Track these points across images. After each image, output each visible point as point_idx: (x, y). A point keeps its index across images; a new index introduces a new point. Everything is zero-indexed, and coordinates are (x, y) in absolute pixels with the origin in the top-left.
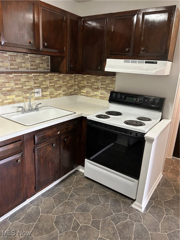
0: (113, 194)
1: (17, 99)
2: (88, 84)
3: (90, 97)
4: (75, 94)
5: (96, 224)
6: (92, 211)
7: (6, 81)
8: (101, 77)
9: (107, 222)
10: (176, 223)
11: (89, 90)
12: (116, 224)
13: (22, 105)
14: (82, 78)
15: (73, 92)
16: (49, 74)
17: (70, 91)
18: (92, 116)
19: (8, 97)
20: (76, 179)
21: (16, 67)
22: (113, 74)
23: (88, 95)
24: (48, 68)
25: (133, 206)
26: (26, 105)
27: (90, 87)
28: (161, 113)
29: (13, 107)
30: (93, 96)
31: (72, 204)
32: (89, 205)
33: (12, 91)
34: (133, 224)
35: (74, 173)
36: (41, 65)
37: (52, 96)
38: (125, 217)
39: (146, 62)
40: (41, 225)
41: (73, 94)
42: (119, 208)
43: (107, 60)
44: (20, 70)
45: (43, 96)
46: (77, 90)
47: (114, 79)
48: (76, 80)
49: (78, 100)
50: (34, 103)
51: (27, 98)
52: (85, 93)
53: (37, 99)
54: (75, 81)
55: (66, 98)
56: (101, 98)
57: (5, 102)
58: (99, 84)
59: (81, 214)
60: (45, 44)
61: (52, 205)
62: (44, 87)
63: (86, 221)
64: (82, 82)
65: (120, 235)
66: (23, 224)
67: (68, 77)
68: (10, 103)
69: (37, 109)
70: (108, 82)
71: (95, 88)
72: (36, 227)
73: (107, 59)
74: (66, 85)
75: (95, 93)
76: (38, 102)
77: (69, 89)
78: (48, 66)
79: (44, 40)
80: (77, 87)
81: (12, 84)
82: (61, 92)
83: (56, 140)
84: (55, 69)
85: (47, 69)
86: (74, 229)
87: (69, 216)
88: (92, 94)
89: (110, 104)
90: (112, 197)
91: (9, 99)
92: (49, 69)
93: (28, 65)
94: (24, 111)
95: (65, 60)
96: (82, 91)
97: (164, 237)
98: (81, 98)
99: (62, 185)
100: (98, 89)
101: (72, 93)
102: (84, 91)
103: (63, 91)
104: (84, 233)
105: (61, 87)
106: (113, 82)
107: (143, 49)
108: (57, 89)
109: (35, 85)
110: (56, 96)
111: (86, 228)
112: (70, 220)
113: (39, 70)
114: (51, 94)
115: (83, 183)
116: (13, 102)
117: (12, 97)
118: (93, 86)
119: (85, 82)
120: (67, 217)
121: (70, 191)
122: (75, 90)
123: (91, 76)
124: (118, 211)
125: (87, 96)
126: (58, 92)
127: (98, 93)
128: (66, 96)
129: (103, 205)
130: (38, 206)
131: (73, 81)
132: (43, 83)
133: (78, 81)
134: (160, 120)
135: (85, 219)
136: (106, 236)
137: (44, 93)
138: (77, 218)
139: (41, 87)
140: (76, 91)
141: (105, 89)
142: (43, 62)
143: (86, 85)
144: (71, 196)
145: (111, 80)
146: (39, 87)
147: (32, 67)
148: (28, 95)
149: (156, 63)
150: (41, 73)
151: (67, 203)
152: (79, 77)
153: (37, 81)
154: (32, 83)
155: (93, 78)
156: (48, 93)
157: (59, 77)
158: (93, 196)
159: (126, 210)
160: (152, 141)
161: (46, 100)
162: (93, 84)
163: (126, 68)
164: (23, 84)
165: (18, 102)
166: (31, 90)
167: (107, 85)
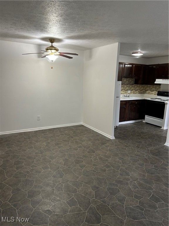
11: (150, 91)
13: (124, 95)
15: (142, 92)
16: (134, 85)
17: (141, 92)
22: (160, 84)
25: (161, 128)
26: (125, 95)
27: (150, 90)
30: (151, 94)
43: (156, 79)
44: (125, 83)
45: (131, 93)
46: (145, 92)
50: (128, 95)
51: (126, 93)
53: (129, 93)
55: (139, 94)
56: (155, 94)
58: (154, 89)
67: (141, 86)
69: (129, 97)
74: (140, 89)
75: (152, 92)
79: (134, 74)
80: (144, 90)
82: (137, 92)
83: (135, 105)
84: (136, 82)
89: (158, 96)
92: (134, 83)
93: (127, 82)
95: (140, 80)
96: (147, 92)
98: (145, 95)
105: (137, 90)
107: (168, 76)
110: (135, 93)
113: (131, 83)
114: (134, 92)
117: (122, 92)
119: (148, 88)
122: (143, 92)
124: (155, 128)
126: (136, 92)
127: (154, 92)
131: (143, 88)
133: (145, 88)
137: (131, 92)
141: (156, 91)
142: (132, 81)
145: (159, 87)
147: (129, 83)
148: (126, 92)
150: (131, 84)
152: (146, 86)
154: (128, 88)
155: (151, 86)
156: (133, 92)
159: (158, 128)
160: (167, 104)
161: (132, 94)
162: (151, 89)
163: (163, 82)
164: (125, 88)
165: (123, 94)
166: (127, 90)
167: (157, 89)
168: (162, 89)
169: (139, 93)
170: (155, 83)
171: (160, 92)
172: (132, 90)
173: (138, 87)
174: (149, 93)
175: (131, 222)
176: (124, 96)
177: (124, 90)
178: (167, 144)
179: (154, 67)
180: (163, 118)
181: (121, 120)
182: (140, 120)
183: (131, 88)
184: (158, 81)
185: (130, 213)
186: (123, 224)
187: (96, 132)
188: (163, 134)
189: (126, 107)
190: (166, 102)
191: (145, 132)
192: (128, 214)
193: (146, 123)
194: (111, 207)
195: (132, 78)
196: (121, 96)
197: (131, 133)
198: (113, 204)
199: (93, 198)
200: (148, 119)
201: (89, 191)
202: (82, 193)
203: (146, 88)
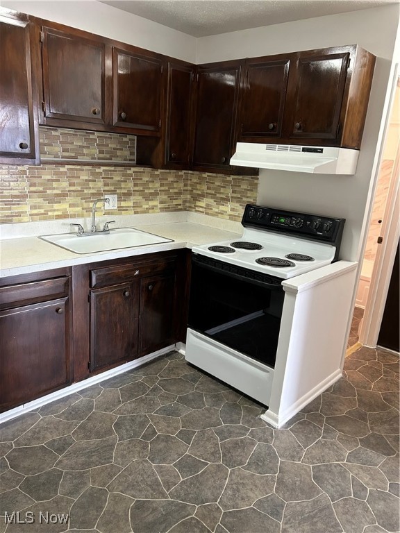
0: (232, 396)
1: (71, 211)
2: (209, 191)
3: (212, 215)
4: (185, 210)
5: (186, 436)
6: (186, 416)
7: (54, 177)
8: (232, 177)
9: (206, 435)
10: (337, 452)
11: (211, 201)
12: (221, 440)
13: (80, 221)
14: (199, 178)
15: (181, 204)
16: (133, 169)
17: (175, 202)
18: (201, 247)
19: (56, 206)
20: (169, 366)
21: (73, 155)
22: (254, 172)
23: (209, 211)
24: (132, 157)
25: (263, 417)
26: (86, 222)
27: (213, 196)
28: (334, 248)
29: (64, 224)
30: (216, 214)
31: (152, 402)
32: (181, 406)
33: (64, 195)
34: (253, 444)
35: (168, 355)
36: (119, 153)
37: (139, 209)
38: (243, 432)
39: (304, 150)
40: (90, 425)
41: (181, 210)
42: (235, 417)
44: (80, 159)
45: (121, 209)
46: (190, 202)
47: (256, 181)
48: (189, 182)
49: (191, 221)
50: (101, 220)
51: (89, 210)
52: (203, 207)
53: (108, 213)
54: (186, 185)
55: (166, 215)
56: (232, 218)
57: (50, 214)
58: (229, 191)
59: (164, 418)
60: (123, 114)
61: (116, 400)
62: (123, 193)
63: (169, 429)
64: (198, 187)
65: (224, 455)
66: (61, 421)
67: (171, 176)
68: (58, 217)
69: (106, 231)
70: (244, 186)
71: (222, 199)
72: (83, 427)
73: (238, 143)
74: (166, 191)
75: (222, 208)
76: (109, 218)
77: (171, 198)
78: (132, 154)
79: (121, 108)
80: (189, 196)
81: (65, 184)
82: (156, 203)
83: (132, 285)
85: (130, 160)
86: (145, 437)
87: (142, 419)
88: (217, 210)
89: (245, 229)
90: (227, 400)
91: (58, 210)
92: (134, 160)
93: (94, 151)
94: (82, 232)
95: (161, 143)
96: (198, 204)
97: (305, 470)
98: (194, 218)
99: (141, 372)
100: (226, 200)
101: (179, 207)
102: (202, 204)
103: (161, 202)
104: (162, 445)
105: (156, 194)
106: (254, 187)
107: (298, 124)
108: (148, 198)
109: (107, 188)
110: (146, 211)
111: (167, 439)
112: (142, 425)
113: (114, 161)
114: (136, 205)
115: (180, 372)
116: (65, 216)
117: (64, 206)
118: (218, 195)
119: (204, 187)
120: (139, 420)
121: (154, 382)
122: (185, 202)
123: (214, 175)
124: (232, 422)
125: (207, 214)
126: (151, 203)
127: (227, 208)
128: (166, 211)
129: (208, 410)
130: (92, 398)
131: (181, 185)
132: (120, 185)
133: (191, 185)
134: (332, 262)
135: (168, 427)
136: (198, 453)
137: (123, 204)
138: (155, 423)
139: (118, 191)
140: (188, 204)
141: (239, 200)
142: (125, 147)
143: (205, 192)
144: (154, 390)
145: (251, 184)
146: (113, 192)
147: (102, 156)
149: (321, 151)
150: (116, 165)
151: (142, 400)
152: (194, 176)
153: (109, 181)
154: (100, 184)
155: (218, 180)
156: (130, 204)
157: (152, 176)
158: (193, 394)
159: (248, 422)
160: (294, 292)
161: (129, 217)
162: (217, 190)
163: (269, 160)
164: (84, 184)
165: (74, 216)
166: (98, 196)
167: (244, 193)
168: (264, 195)
169: (162, 209)
170: (234, 162)
171: (257, 209)
172: (128, 195)
173: (156, 180)
174: (207, 211)
176: (76, 229)
177: (79, 193)
180: (271, 364)
181: (44, 387)
183: (117, 185)
184: (247, 154)
190: (292, 277)
193: (192, 365)
203: (194, 186)
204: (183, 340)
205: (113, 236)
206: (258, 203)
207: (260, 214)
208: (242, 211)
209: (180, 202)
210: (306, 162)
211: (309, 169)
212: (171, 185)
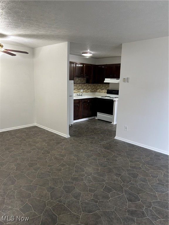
1: (76, 92)
11: (100, 90)
14: (97, 85)
15: (94, 91)
16: (85, 84)
17: (93, 90)
18: (100, 97)
19: (74, 91)
22: (108, 83)
24: (85, 82)
25: (111, 123)
27: (101, 89)
30: (101, 92)
33: (75, 89)
39: (116, 79)
44: (77, 83)
46: (96, 90)
47: (109, 85)
49: (96, 94)
50: (81, 94)
51: (78, 92)
53: (81, 92)
56: (105, 93)
58: (104, 88)
63: (96, 124)
67: (92, 85)
69: (81, 95)
70: (107, 86)
73: (105, 79)
79: (85, 74)
82: (89, 91)
83: (88, 103)
84: (88, 82)
89: (107, 94)
90: (105, 122)
93: (80, 81)
95: (91, 79)
102: (98, 91)
108: (88, 89)
110: (87, 92)
113: (82, 83)
114: (86, 91)
119: (99, 87)
124: (106, 124)
127: (104, 91)
131: (94, 87)
142: (84, 80)
149: (119, 79)
154: (80, 87)
155: (101, 85)
156: (85, 91)
157: (89, 85)
159: (109, 123)
160: (115, 101)
161: (84, 93)
163: (111, 81)
164: (78, 87)
166: (80, 89)
167: (107, 88)
168: (111, 88)
169: (91, 92)
170: (105, 82)
171: (109, 90)
172: (84, 89)
173: (89, 86)
174: (99, 92)
175: (86, 216)
176: (77, 95)
177: (77, 89)
178: (117, 138)
179: (103, 67)
180: (112, 115)
181: (76, 118)
182: (93, 118)
183: (83, 87)
184: (107, 80)
185: (85, 207)
186: (79, 220)
187: (51, 132)
188: (113, 129)
189: (79, 105)
190: (114, 99)
191: (97, 128)
192: (83, 209)
193: (98, 119)
194: (67, 205)
195: (83, 77)
196: (74, 95)
197: (85, 130)
198: (69, 202)
199: (48, 199)
200: (100, 116)
201: (45, 193)
202: (37, 197)
203: (96, 87)
204: (96, 116)
205: (83, 96)
206: (110, 89)
207: (110, 91)
208: (106, 91)
209: (94, 90)
210: (117, 81)
211: (117, 82)
212: (92, 87)
